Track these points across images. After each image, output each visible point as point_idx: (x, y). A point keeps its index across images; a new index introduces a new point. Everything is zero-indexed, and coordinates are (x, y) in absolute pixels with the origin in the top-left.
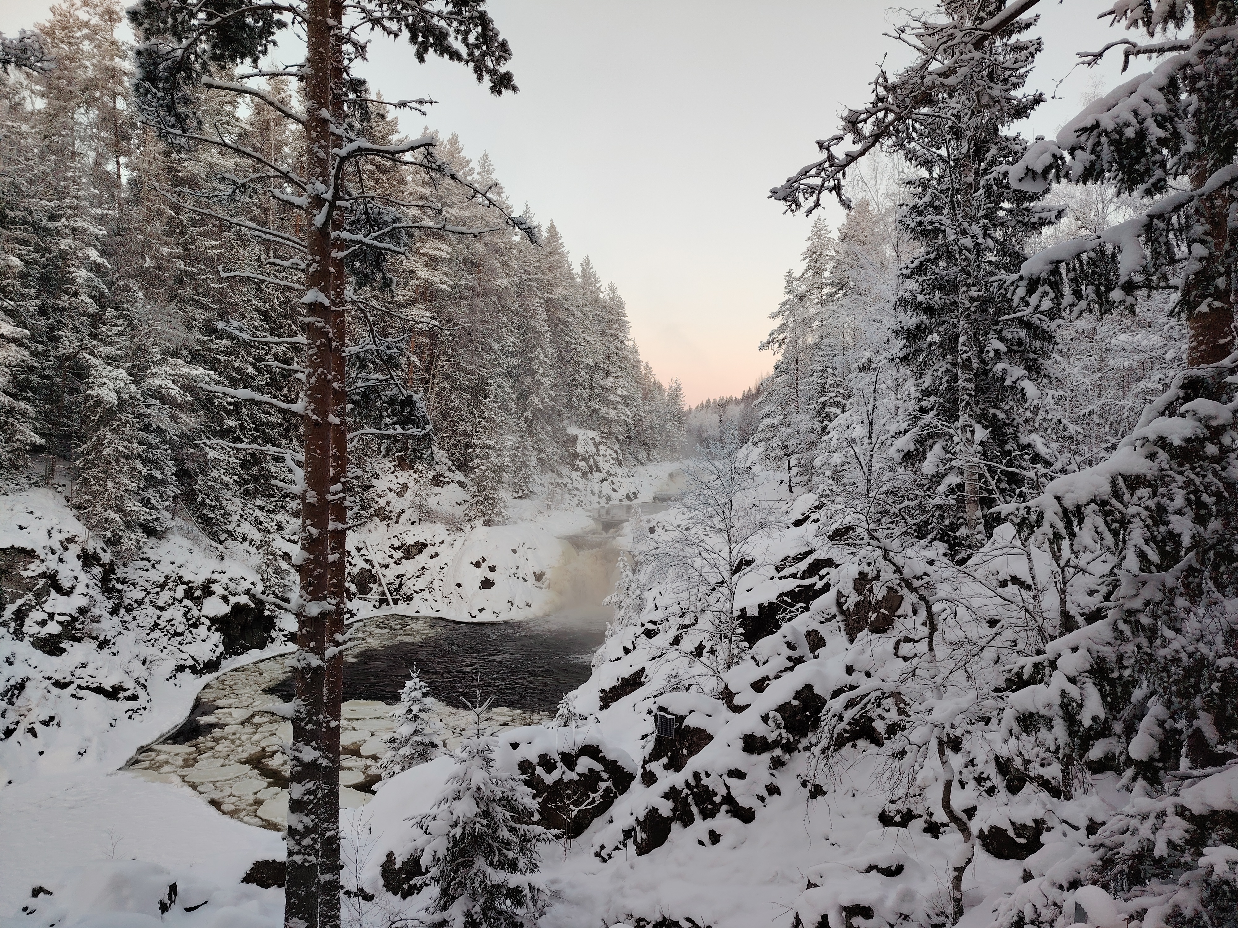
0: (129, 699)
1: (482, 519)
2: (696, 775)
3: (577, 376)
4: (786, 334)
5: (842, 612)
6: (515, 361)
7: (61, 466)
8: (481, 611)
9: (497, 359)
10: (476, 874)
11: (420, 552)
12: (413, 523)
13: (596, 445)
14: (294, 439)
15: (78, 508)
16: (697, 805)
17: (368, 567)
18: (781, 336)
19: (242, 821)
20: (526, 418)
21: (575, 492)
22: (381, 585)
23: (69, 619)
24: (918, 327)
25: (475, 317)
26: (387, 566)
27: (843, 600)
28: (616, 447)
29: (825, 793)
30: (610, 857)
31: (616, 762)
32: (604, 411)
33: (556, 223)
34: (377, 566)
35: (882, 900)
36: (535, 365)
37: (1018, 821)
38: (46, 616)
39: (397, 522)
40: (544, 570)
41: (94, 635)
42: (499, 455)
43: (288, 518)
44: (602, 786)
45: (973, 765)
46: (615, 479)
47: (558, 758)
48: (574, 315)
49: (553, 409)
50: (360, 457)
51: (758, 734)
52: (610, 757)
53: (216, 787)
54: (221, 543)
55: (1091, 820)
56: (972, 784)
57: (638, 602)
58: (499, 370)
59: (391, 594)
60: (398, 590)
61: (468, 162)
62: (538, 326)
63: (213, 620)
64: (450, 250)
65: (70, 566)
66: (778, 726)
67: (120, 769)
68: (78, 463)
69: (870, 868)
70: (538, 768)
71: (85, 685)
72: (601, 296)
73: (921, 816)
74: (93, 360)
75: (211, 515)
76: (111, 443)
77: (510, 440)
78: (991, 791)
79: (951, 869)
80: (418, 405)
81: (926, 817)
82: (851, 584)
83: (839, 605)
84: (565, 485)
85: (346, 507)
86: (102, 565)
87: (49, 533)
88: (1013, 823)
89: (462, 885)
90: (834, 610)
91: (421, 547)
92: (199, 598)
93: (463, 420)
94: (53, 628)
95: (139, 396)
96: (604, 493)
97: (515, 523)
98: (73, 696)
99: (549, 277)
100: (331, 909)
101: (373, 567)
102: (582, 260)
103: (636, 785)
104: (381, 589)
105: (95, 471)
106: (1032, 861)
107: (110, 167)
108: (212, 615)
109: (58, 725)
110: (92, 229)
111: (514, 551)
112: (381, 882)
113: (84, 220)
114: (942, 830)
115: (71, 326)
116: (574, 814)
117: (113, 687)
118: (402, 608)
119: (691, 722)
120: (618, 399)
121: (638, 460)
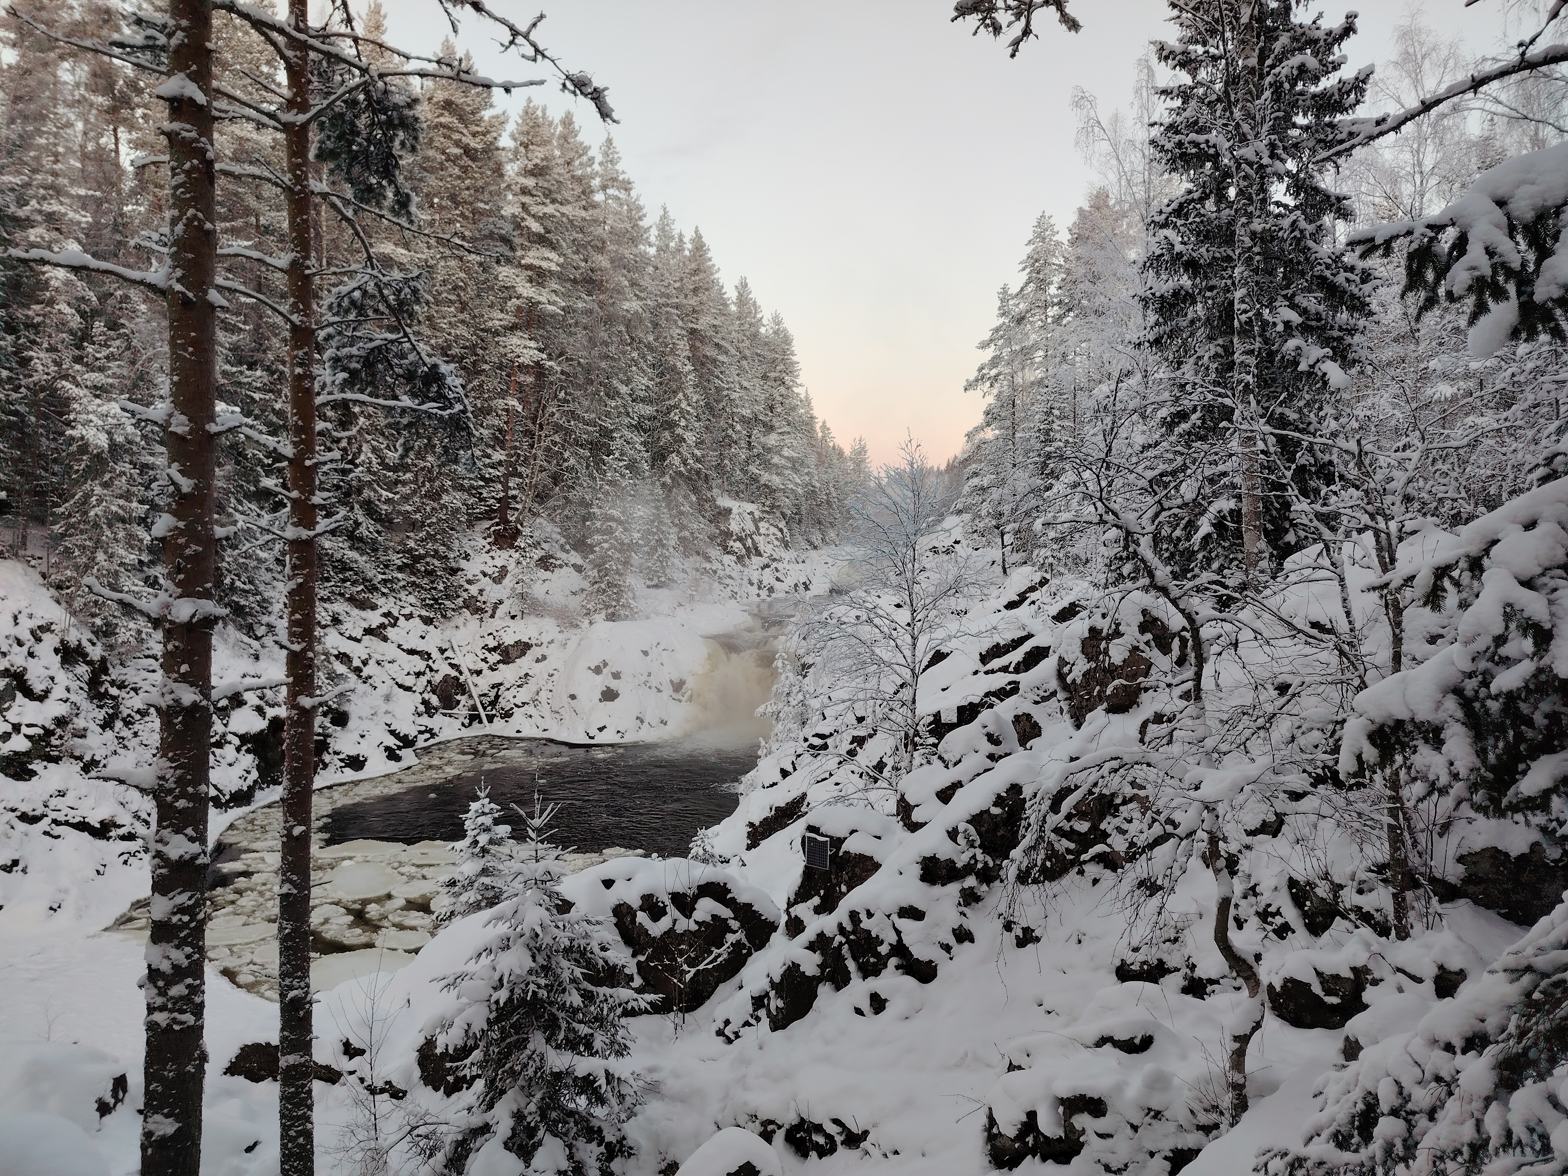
0: (123, 838)
1: (604, 612)
2: (854, 916)
3: (730, 432)
4: (1000, 368)
5: (1065, 687)
6: (648, 410)
7: (34, 532)
8: (601, 729)
9: (624, 406)
10: (530, 1058)
11: (523, 654)
12: (513, 617)
13: (756, 522)
14: (357, 506)
15: (59, 587)
16: (855, 958)
17: (454, 673)
18: (993, 372)
19: (262, 996)
20: (664, 485)
21: (728, 581)
22: (471, 696)
23: (41, 732)
24: (1176, 294)
25: (595, 352)
26: (479, 673)
27: (1066, 669)
28: (782, 525)
29: (1038, 940)
30: (737, 1036)
31: (751, 905)
32: (765, 477)
33: (702, 231)
34: (466, 672)
35: (1119, 1088)
36: (674, 416)
37: (1328, 971)
38: (9, 728)
39: (492, 616)
40: (684, 678)
41: (77, 754)
42: (626, 530)
43: (348, 609)
44: (731, 938)
45: (1256, 895)
46: (780, 566)
47: (668, 902)
48: (726, 353)
49: (698, 473)
50: (444, 531)
51: (942, 856)
52: (742, 899)
53: (232, 952)
54: (257, 638)
55: (1441, 967)
56: (1254, 922)
57: (800, 709)
58: (627, 420)
59: (485, 709)
60: (493, 703)
61: (586, 149)
62: (679, 364)
63: (244, 738)
64: (562, 260)
65: (43, 662)
66: (971, 844)
67: (106, 930)
68: (58, 529)
69: (1102, 1041)
70: (639, 914)
71: (62, 818)
72: (762, 330)
73: (1177, 970)
74: (75, 391)
75: (243, 602)
76: (100, 501)
77: (641, 511)
78: (1283, 931)
79: (1228, 1039)
80: (449, 380)
81: (1185, 970)
82: (1077, 646)
83: (1061, 676)
84: (715, 572)
85: (314, 506)
86: (90, 663)
87: (15, 618)
88: (1319, 974)
89: (513, 1074)
90: (1053, 684)
91: (523, 648)
92: (224, 709)
93: (581, 485)
94: (19, 744)
95: (138, 439)
96: (765, 583)
97: (648, 618)
98: (46, 833)
99: (693, 301)
100: (297, 1106)
101: (461, 673)
102: (737, 282)
103: (778, 938)
104: (471, 702)
105: (79, 539)
106: (1356, 1025)
107: (107, 141)
108: (242, 731)
109: (24, 871)
110: (71, 214)
111: (646, 653)
112: (417, 1072)
113: (62, 204)
114: (1209, 988)
115: (45, 345)
116: (688, 977)
117: (102, 822)
118: (499, 727)
119: (852, 846)
120: (783, 461)
121: (811, 543)
